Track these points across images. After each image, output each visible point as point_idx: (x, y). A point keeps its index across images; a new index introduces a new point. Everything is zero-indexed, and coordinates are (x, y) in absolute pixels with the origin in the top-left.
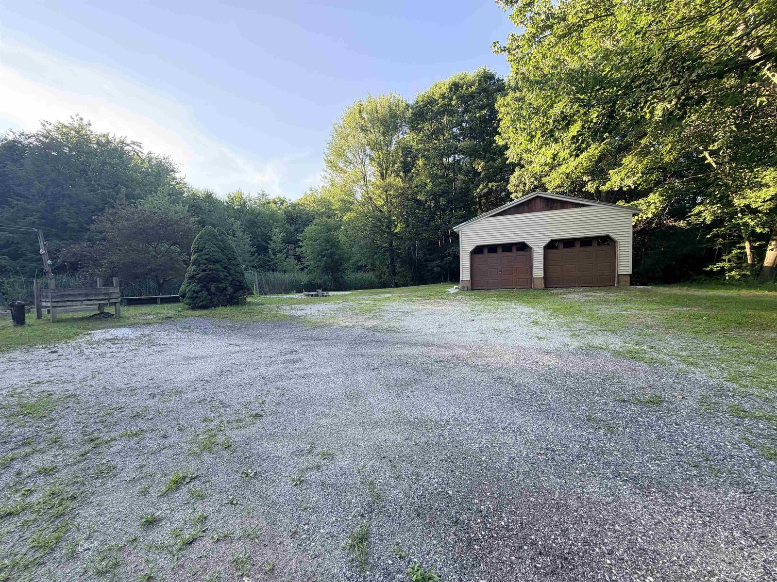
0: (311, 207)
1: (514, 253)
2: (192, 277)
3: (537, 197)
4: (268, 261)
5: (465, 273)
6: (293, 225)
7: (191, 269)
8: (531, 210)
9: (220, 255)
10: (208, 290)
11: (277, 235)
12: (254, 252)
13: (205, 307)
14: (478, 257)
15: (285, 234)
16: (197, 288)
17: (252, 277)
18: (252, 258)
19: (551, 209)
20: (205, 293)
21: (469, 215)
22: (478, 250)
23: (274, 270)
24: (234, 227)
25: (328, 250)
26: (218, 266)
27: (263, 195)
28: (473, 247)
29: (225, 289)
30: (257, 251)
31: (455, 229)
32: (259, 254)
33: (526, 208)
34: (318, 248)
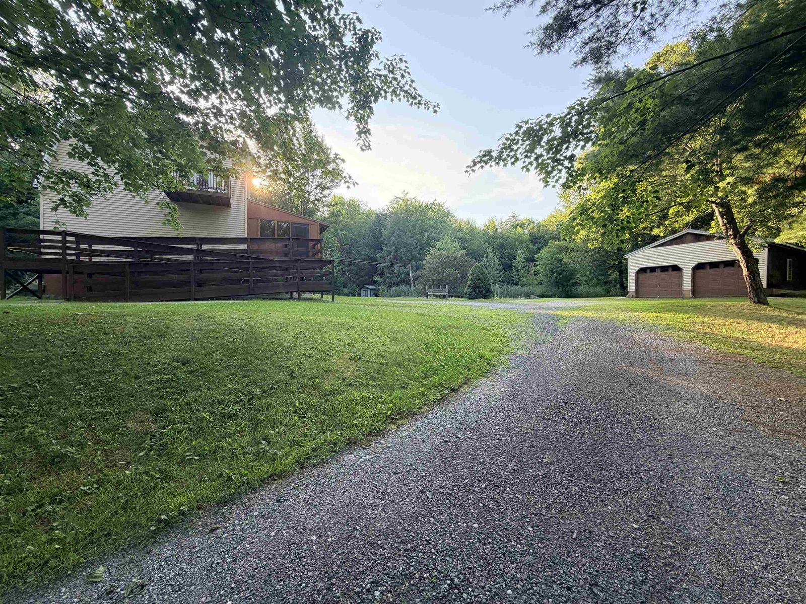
0: (552, 228)
1: (670, 272)
2: (470, 286)
3: (688, 233)
4: (513, 277)
5: (631, 286)
6: (536, 245)
7: (469, 282)
8: (683, 243)
9: (481, 276)
10: (475, 292)
11: (520, 255)
12: (502, 269)
13: (473, 299)
14: (642, 276)
15: (528, 254)
16: (471, 291)
17: (496, 288)
18: (499, 275)
19: (699, 241)
20: (474, 293)
21: (636, 247)
22: (643, 270)
23: (517, 284)
24: (488, 251)
25: (557, 268)
26: (480, 281)
27: (514, 217)
28: (638, 268)
29: (482, 291)
30: (504, 268)
31: (625, 257)
32: (506, 271)
33: (678, 241)
34: (550, 266)
